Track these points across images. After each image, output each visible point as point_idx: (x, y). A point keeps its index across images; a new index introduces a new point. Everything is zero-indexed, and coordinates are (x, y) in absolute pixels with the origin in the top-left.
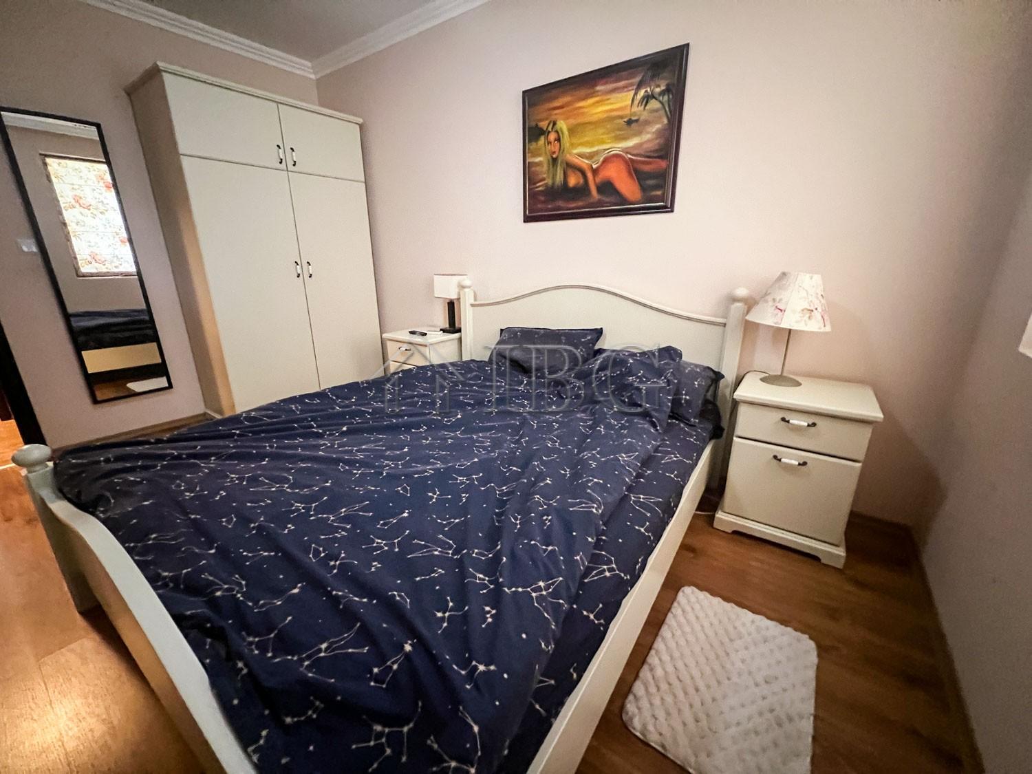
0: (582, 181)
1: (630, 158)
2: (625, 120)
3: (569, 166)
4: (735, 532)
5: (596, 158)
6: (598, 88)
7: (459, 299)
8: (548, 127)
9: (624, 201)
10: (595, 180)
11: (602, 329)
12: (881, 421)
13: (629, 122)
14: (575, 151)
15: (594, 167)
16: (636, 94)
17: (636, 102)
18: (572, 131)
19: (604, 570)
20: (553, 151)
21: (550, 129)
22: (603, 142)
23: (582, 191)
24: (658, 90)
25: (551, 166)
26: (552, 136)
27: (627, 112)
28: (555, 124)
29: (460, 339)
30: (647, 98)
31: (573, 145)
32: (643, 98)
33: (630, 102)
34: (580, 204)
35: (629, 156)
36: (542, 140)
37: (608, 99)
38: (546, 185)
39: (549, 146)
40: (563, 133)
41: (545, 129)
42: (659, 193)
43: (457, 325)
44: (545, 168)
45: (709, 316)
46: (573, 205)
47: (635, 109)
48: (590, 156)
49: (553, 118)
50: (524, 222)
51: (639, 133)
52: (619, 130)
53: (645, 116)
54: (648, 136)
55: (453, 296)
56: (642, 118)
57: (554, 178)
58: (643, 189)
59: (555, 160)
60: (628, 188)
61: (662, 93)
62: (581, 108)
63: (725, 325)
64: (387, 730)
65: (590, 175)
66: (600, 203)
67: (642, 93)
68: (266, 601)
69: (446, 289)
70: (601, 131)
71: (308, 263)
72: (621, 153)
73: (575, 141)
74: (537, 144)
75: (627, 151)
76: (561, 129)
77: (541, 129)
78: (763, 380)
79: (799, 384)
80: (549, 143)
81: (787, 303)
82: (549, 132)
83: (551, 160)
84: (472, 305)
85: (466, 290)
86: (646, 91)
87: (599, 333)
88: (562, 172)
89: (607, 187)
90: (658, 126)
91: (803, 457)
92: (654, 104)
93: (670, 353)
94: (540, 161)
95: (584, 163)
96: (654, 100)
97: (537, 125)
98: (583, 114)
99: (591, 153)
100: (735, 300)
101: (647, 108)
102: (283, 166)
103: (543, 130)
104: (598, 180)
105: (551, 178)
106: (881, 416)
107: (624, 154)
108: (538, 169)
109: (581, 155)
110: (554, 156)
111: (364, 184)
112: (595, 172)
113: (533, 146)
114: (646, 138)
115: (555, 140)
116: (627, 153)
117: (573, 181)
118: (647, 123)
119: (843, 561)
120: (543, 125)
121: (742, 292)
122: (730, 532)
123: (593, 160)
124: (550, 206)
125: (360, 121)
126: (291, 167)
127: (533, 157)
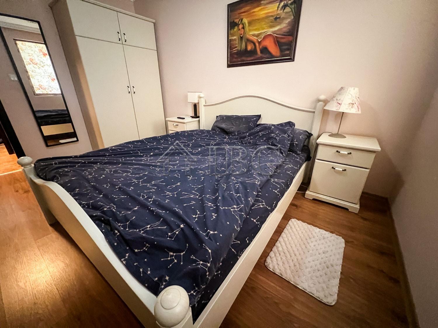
0: (253, 47)
1: (276, 36)
2: (274, 17)
3: (248, 40)
4: (314, 199)
5: (260, 36)
6: (262, 2)
7: (198, 103)
8: (238, 22)
9: (273, 56)
10: (259, 47)
11: (260, 115)
12: (380, 151)
13: (276, 19)
14: (251, 33)
15: (259, 40)
16: (279, 4)
17: (279, 9)
18: (250, 23)
19: (260, 205)
20: (241, 33)
21: (240, 23)
22: (263, 29)
23: (253, 52)
24: (290, 2)
25: (240, 41)
26: (241, 26)
27: (276, 13)
28: (242, 20)
29: (199, 121)
30: (285, 6)
31: (250, 30)
32: (283, 7)
33: (277, 9)
34: (252, 58)
35: (275, 35)
36: (236, 28)
37: (266, 8)
38: (237, 50)
39: (239, 31)
40: (245, 24)
41: (237, 23)
42: (288, 52)
43: (198, 115)
44: (237, 42)
45: (308, 108)
46: (249, 59)
47: (279, 12)
48: (258, 36)
49: (242, 17)
50: (228, 67)
51: (280, 24)
52: (271, 22)
53: (283, 16)
54: (285, 25)
55: (196, 102)
56: (282, 17)
57: (241, 46)
58: (281, 51)
59: (242, 38)
60: (274, 50)
61: (291, 4)
62: (254, 12)
63: (314, 112)
64: (175, 254)
65: (257, 44)
66: (262, 58)
67: (282, 4)
68: (124, 212)
69: (193, 98)
70: (264, 23)
71: (133, 87)
72: (271, 33)
73: (251, 28)
74: (234, 30)
75: (274, 32)
76: (245, 23)
77: (236, 23)
78: (329, 136)
79: (345, 137)
80: (239, 30)
81: (342, 101)
82: (239, 24)
83: (240, 38)
84: (204, 106)
85: (202, 99)
86: (284, 3)
87: (259, 116)
88: (245, 43)
89: (265, 50)
90: (289, 20)
91: (344, 167)
92: (288, 9)
93: (290, 124)
94: (235, 39)
95: (254, 39)
96: (288, 7)
97: (234, 21)
98: (255, 15)
99: (258, 34)
100: (319, 101)
101: (285, 11)
102: (121, 42)
104: (261, 47)
105: (239, 46)
106: (380, 149)
107: (273, 34)
108: (234, 42)
109: (254, 35)
110: (241, 36)
111: (156, 51)
112: (260, 43)
113: (232, 31)
114: (283, 26)
115: (242, 28)
116: (274, 33)
117: (249, 48)
118: (284, 18)
119: (358, 211)
120: (237, 21)
121: (322, 97)
122: (312, 199)
123: (259, 37)
124: (239, 60)
125: (154, 21)
126: (124, 43)
127: (232, 36)
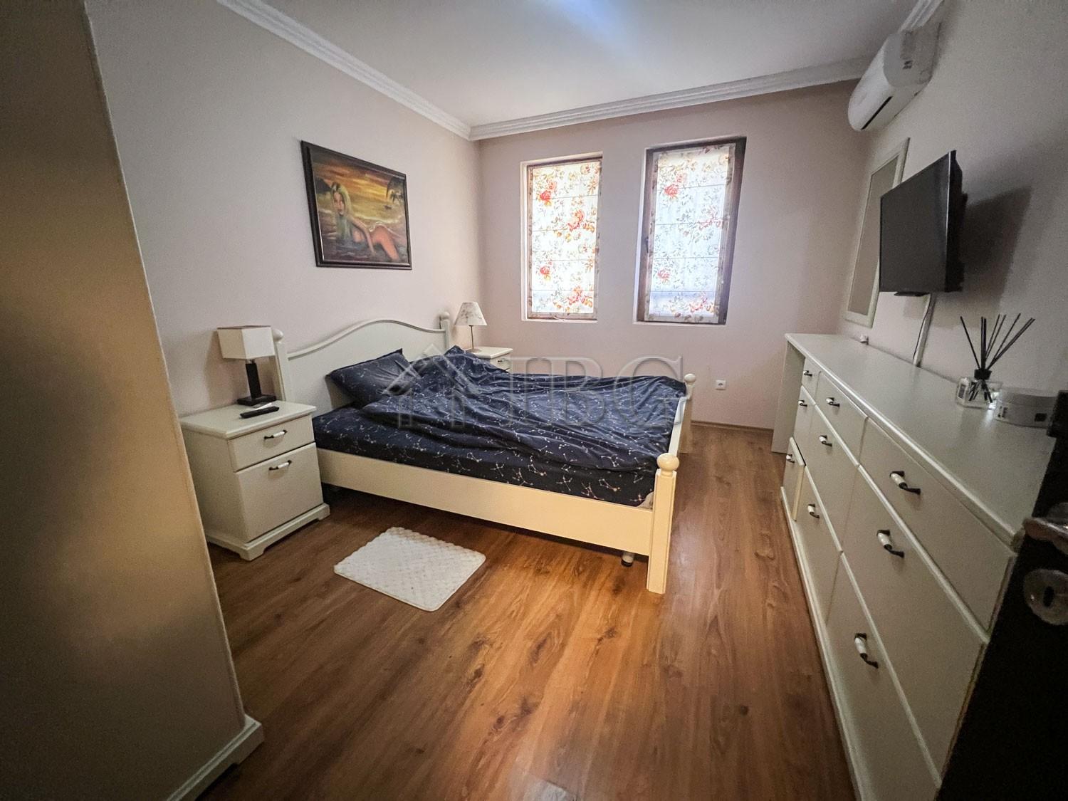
0: (364, 239)
1: (390, 232)
2: (384, 205)
3: (352, 225)
6: (366, 175)
8: (332, 186)
9: (390, 259)
10: (372, 241)
11: (401, 349)
13: (387, 208)
14: (357, 215)
15: (371, 231)
16: (388, 191)
20: (339, 208)
21: (335, 189)
24: (397, 194)
26: (338, 196)
27: (386, 201)
28: (338, 186)
30: (394, 196)
31: (356, 210)
32: (391, 195)
33: (386, 194)
35: (389, 230)
36: (328, 196)
37: (373, 186)
38: (337, 236)
39: (337, 204)
41: (330, 186)
44: (335, 221)
47: (389, 200)
48: (368, 222)
49: (338, 181)
50: (318, 266)
51: (393, 217)
52: (382, 210)
54: (396, 221)
56: (393, 208)
57: (343, 231)
59: (341, 217)
60: (390, 249)
62: (357, 184)
63: (444, 332)
65: (368, 236)
66: (377, 259)
67: (391, 192)
70: (372, 207)
76: (345, 194)
77: (327, 185)
80: (336, 201)
82: (334, 192)
83: (338, 216)
84: (289, 359)
85: (280, 342)
86: (393, 192)
87: (400, 352)
90: (400, 216)
92: (397, 201)
95: (363, 226)
96: (396, 199)
97: (323, 180)
101: (394, 202)
103: (329, 188)
104: (374, 241)
107: (386, 228)
109: (360, 219)
110: (341, 213)
112: (371, 234)
113: (322, 198)
115: (340, 200)
116: (388, 227)
117: (358, 238)
118: (395, 212)
120: (330, 183)
127: (322, 207)
